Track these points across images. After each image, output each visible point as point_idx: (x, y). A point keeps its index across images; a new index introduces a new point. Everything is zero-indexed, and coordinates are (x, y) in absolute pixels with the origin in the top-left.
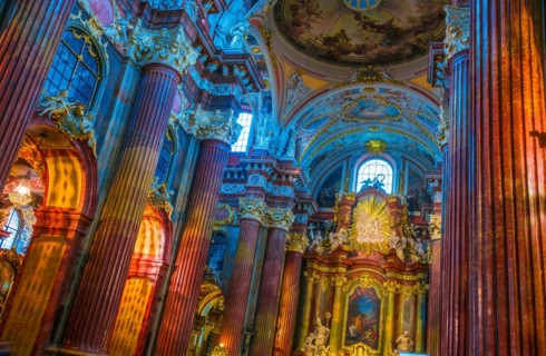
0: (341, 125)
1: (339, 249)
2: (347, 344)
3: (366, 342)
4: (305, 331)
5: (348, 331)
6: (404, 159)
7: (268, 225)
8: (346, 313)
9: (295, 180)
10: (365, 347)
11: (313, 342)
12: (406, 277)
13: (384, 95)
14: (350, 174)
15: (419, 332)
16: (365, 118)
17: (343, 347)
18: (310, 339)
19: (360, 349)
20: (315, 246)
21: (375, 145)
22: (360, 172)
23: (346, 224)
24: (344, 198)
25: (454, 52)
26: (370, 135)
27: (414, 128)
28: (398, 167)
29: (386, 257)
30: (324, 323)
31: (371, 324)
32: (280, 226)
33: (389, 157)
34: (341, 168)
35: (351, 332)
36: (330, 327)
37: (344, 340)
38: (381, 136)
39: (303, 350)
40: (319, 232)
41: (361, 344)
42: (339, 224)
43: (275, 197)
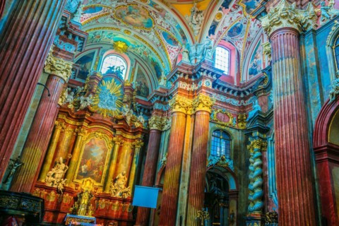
1: (87, 109)
2: (77, 178)
3: (93, 177)
4: (47, 167)
5: (80, 169)
6: (137, 61)
7: (49, 72)
8: (81, 156)
10: (92, 181)
11: (53, 176)
12: (129, 136)
14: (99, 60)
15: (133, 172)
16: (126, 22)
17: (75, 180)
18: (51, 173)
19: (88, 182)
20: (68, 103)
21: (121, 45)
22: (106, 59)
23: (93, 93)
24: (95, 74)
26: (120, 36)
27: (156, 40)
28: (132, 65)
29: (117, 121)
30: (65, 161)
31: (99, 165)
32: (60, 75)
33: (126, 57)
34: (94, 53)
35: (83, 170)
36: (68, 165)
37: (76, 175)
38: (128, 39)
39: (43, 181)
41: (89, 178)
42: (88, 92)
43: (60, 50)
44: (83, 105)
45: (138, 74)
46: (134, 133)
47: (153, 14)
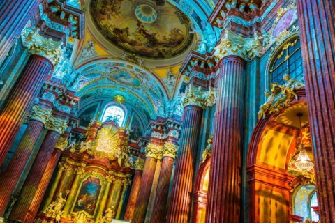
0: (106, 81)
1: (85, 152)
2: (74, 211)
3: (87, 210)
4: (49, 200)
5: (77, 203)
6: (132, 110)
7: (48, 128)
8: (78, 192)
9: (74, 104)
10: (86, 213)
11: (53, 208)
12: (120, 175)
13: (137, 73)
14: (101, 110)
15: (120, 207)
16: (120, 81)
17: (71, 213)
18: (52, 206)
19: (82, 215)
20: (71, 148)
21: (119, 98)
22: (107, 110)
23: (93, 139)
24: (95, 123)
25: (226, 55)
26: (118, 92)
27: (145, 95)
28: (128, 114)
29: (111, 162)
30: (63, 197)
31: (93, 200)
32: (57, 130)
33: (124, 107)
34: (97, 105)
35: (79, 203)
36: (66, 199)
37: (73, 208)
38: (124, 94)
39: (45, 212)
40: (75, 140)
41: (83, 211)
42: (88, 137)
43: (58, 111)
44: (82, 150)
45: (133, 122)
46: (124, 173)
47: (139, 77)
